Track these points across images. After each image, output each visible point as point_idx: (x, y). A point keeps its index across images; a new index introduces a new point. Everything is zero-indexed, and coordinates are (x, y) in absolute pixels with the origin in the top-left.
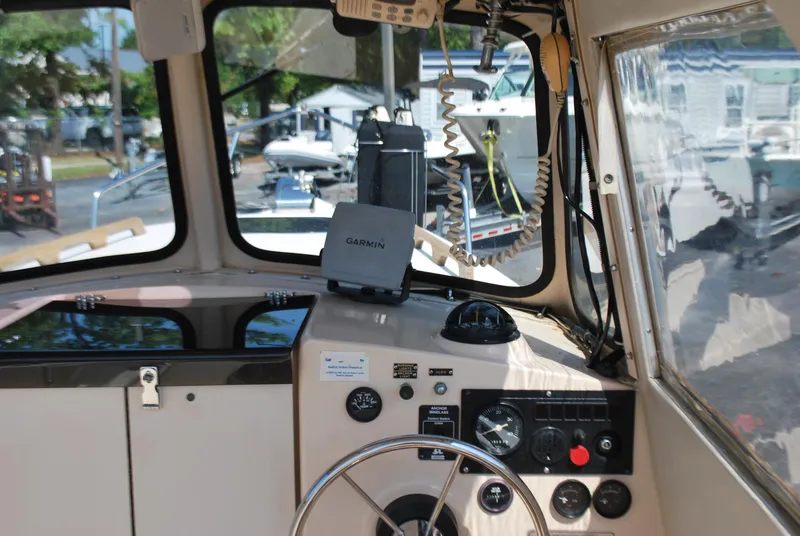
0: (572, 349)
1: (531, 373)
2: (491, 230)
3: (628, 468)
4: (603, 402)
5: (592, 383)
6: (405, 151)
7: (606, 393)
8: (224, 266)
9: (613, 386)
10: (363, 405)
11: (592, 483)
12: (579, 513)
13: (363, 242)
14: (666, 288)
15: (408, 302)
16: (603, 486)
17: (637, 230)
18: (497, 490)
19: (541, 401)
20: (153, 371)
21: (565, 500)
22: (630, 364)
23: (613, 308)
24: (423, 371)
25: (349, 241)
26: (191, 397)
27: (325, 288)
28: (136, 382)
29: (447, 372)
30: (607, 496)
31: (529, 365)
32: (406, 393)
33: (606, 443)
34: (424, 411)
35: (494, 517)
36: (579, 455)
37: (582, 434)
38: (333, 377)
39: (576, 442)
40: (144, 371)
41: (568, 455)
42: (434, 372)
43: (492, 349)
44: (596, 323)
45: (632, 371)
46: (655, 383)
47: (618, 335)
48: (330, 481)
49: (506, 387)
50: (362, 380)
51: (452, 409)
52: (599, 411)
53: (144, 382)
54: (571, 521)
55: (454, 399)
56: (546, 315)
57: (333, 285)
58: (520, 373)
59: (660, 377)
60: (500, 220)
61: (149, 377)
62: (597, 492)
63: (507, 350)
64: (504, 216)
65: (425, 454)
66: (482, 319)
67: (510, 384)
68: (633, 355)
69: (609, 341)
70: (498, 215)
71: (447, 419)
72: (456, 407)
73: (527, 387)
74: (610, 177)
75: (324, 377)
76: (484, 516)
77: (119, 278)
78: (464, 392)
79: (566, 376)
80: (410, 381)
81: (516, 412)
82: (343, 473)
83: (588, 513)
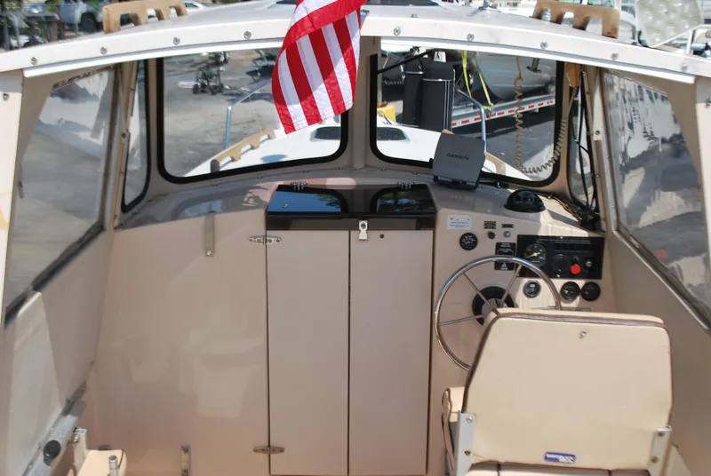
0: (570, 216)
1: (552, 228)
2: (465, 119)
3: (599, 276)
4: (588, 242)
5: (583, 233)
6: (440, 80)
7: (589, 238)
8: (366, 166)
9: (593, 235)
10: (468, 242)
11: (581, 283)
12: (574, 298)
13: (456, 156)
14: (623, 182)
15: (478, 189)
16: (586, 285)
17: (610, 157)
18: (533, 286)
19: (557, 241)
20: (366, 223)
21: (567, 292)
22: (603, 223)
23: (595, 196)
24: (498, 225)
25: (448, 155)
26: (382, 236)
27: (432, 181)
28: (357, 228)
29: (511, 226)
30: (588, 290)
31: (551, 223)
32: (491, 236)
33: (589, 263)
34: (498, 245)
35: (531, 299)
36: (576, 269)
37: (578, 259)
38: (454, 228)
39: (574, 262)
40: (361, 223)
41: (570, 269)
42: (505, 226)
43: (532, 215)
44: (585, 204)
45: (604, 227)
46: (615, 232)
47: (597, 209)
48: (458, 277)
49: (539, 235)
50: (468, 229)
51: (512, 245)
52: (585, 247)
53: (360, 228)
54: (569, 302)
55: (514, 240)
56: (552, 198)
57: (436, 178)
58: (547, 227)
59: (618, 230)
60: (472, 110)
61: (363, 226)
62: (584, 287)
63: (539, 216)
64: (474, 107)
65: (498, 265)
66: (525, 199)
67: (542, 233)
68: (605, 219)
69: (592, 213)
70: (470, 107)
71: (510, 250)
72: (514, 244)
73: (550, 235)
74: (598, 132)
75: (449, 227)
76: (526, 298)
77: (308, 171)
78: (519, 236)
79: (570, 229)
80: (492, 230)
81: (545, 247)
82: (464, 273)
83: (578, 298)
